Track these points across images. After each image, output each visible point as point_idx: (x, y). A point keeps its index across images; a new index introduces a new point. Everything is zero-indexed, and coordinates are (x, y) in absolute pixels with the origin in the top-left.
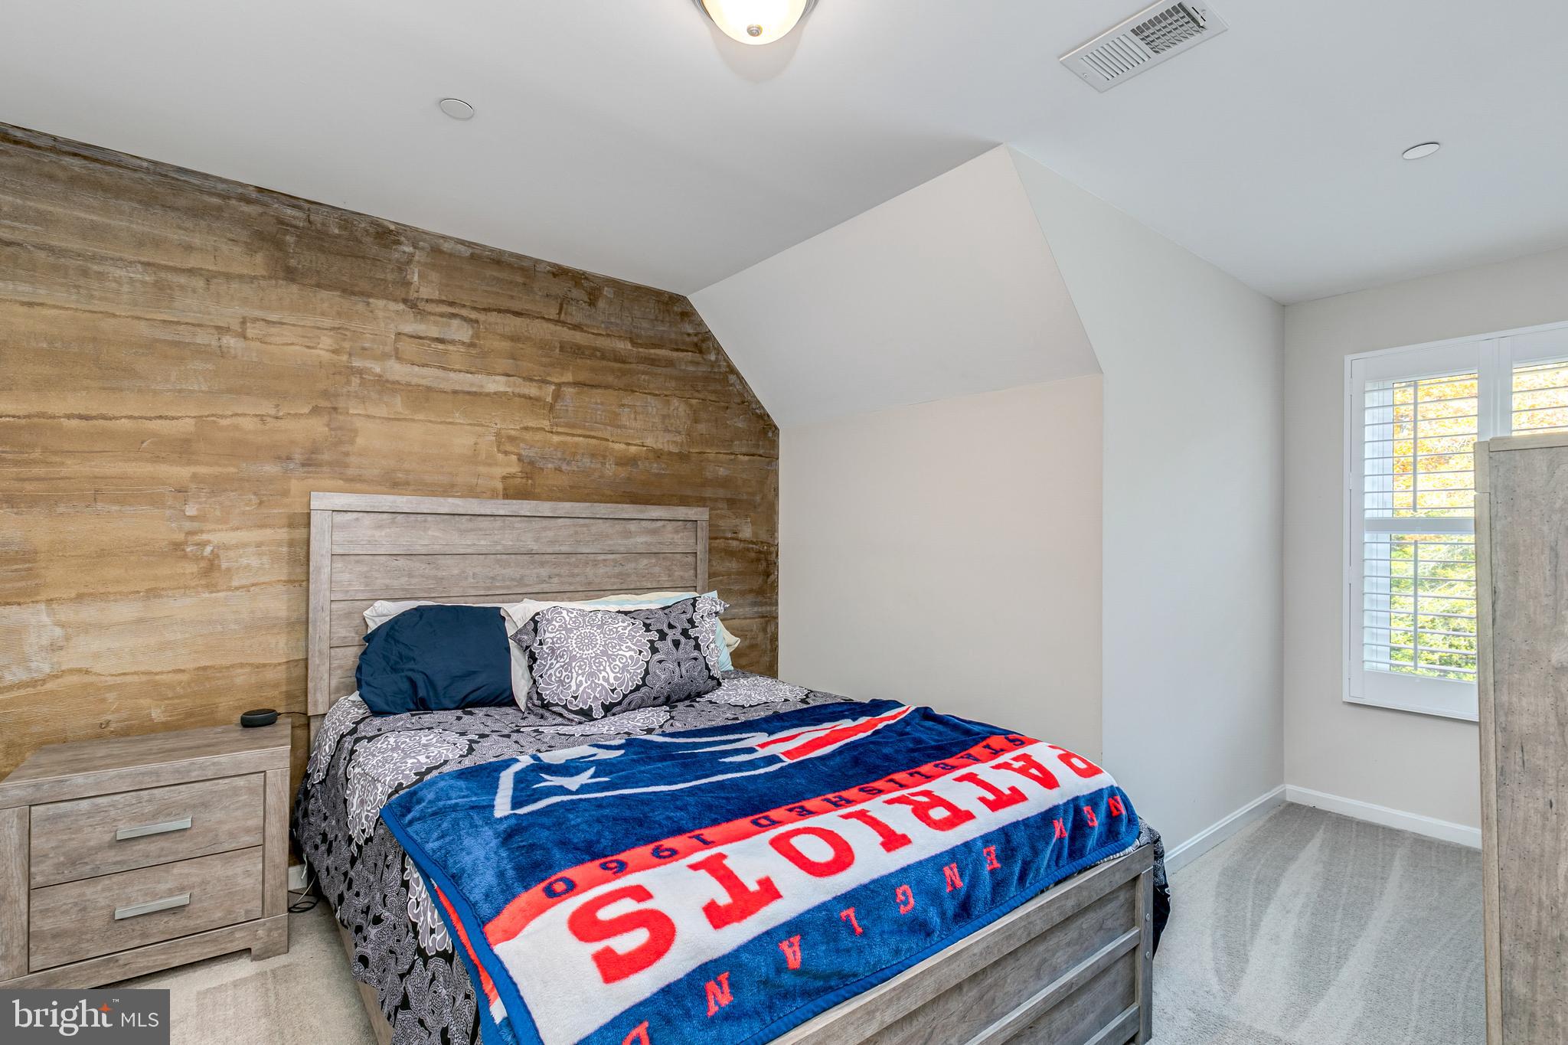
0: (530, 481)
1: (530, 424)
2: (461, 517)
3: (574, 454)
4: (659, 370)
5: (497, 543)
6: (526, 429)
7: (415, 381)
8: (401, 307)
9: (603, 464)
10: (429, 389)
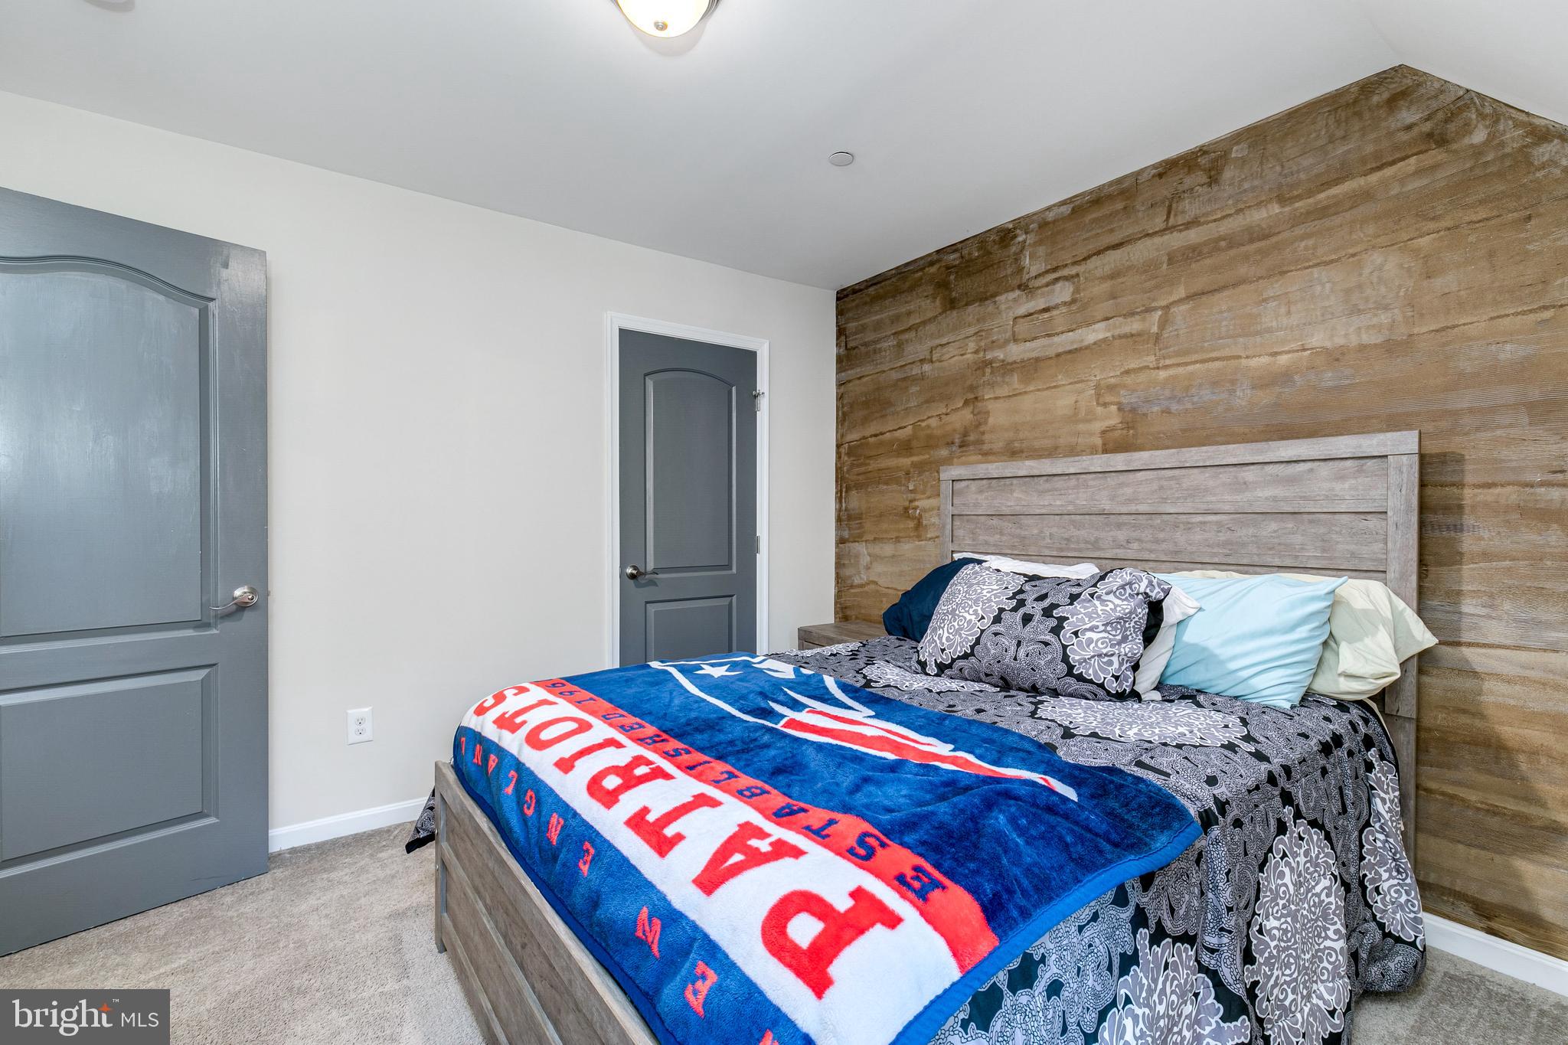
0: (1131, 432)
1: (1132, 366)
2: (1039, 478)
3: (1187, 388)
4: (1337, 220)
5: (1071, 502)
6: (1127, 372)
7: (1027, 356)
8: (1017, 292)
9: (1232, 392)
10: (1037, 360)
